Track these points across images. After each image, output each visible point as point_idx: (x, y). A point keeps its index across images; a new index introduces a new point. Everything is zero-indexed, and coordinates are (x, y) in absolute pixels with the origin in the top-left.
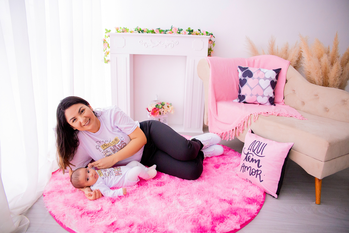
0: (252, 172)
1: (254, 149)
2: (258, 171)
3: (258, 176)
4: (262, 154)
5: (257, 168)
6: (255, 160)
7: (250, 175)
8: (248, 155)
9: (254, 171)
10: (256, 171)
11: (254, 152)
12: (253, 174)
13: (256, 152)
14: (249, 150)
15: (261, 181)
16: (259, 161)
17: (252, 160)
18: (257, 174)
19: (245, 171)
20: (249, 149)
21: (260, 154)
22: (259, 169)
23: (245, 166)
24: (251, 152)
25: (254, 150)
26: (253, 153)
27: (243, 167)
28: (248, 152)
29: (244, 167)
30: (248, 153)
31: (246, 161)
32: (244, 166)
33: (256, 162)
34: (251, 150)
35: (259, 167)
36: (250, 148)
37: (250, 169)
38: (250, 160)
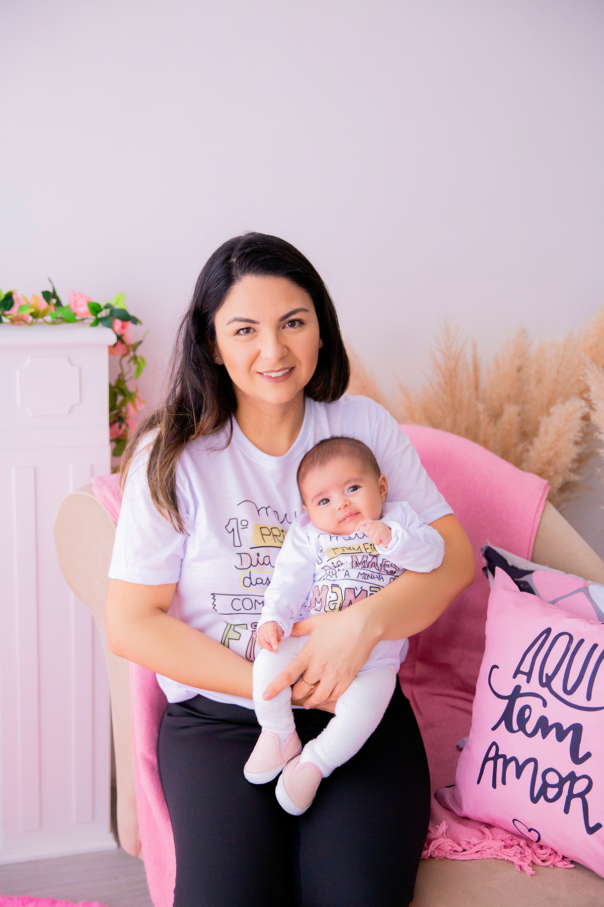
0: (545, 785)
1: (549, 669)
2: (573, 778)
3: (576, 803)
4: (589, 697)
5: (566, 766)
6: (558, 726)
7: (535, 800)
8: (520, 703)
9: (552, 779)
10: (562, 781)
11: (546, 683)
12: (551, 793)
13: (557, 684)
14: (521, 679)
15: (591, 830)
16: (577, 729)
17: (543, 726)
18: (571, 796)
19: (504, 782)
20: (518, 672)
21: (579, 697)
22: (579, 770)
23: (504, 756)
24: (534, 686)
25: (550, 678)
26: (544, 692)
27: (490, 764)
28: (518, 688)
29: (500, 761)
30: (517, 692)
31: (510, 728)
32: (497, 756)
33: (560, 737)
34: (529, 675)
35: (576, 759)
36: (525, 668)
37: (531, 766)
38: (530, 727)
